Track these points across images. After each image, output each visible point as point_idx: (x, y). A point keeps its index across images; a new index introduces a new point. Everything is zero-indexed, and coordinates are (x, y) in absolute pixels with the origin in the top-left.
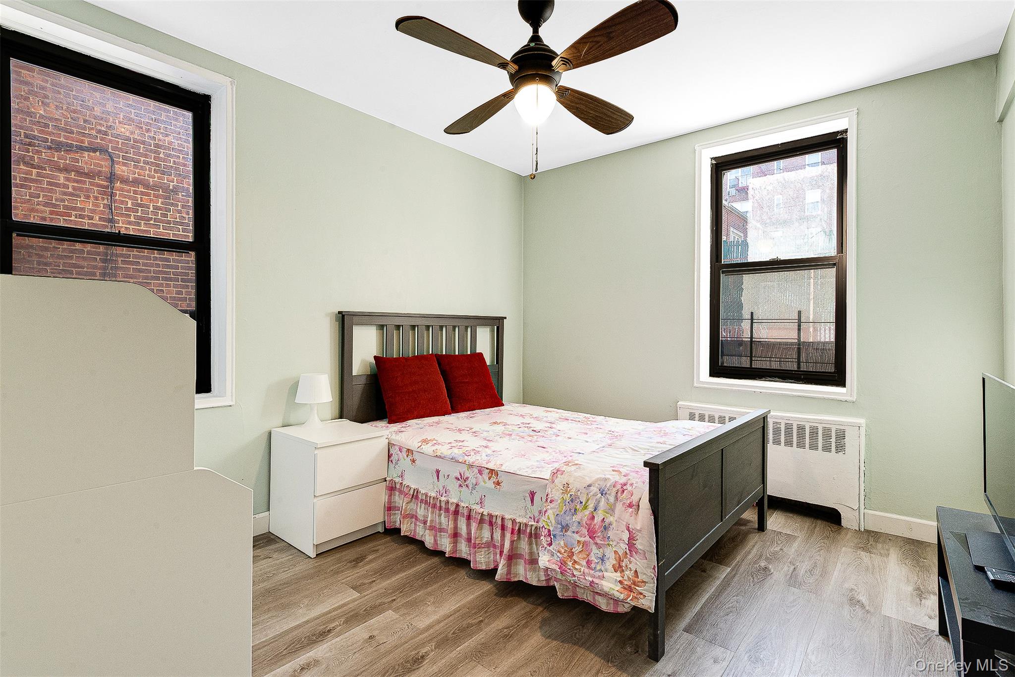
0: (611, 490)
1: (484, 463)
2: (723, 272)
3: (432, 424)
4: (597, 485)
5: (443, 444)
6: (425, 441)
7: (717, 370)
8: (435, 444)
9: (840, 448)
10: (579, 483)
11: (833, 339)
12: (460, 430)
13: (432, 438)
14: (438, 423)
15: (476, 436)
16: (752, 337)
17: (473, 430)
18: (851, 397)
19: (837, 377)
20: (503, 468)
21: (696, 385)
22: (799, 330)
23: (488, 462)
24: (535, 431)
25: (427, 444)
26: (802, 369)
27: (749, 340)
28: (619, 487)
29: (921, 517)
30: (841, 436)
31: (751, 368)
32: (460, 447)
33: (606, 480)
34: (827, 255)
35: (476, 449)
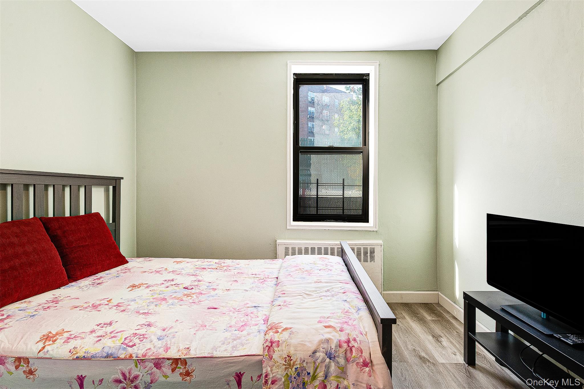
0: (339, 350)
1: (161, 351)
2: (301, 152)
3: (47, 306)
4: (322, 349)
5: (83, 335)
6: (48, 338)
7: (297, 217)
8: (69, 338)
9: (372, 258)
10: (302, 353)
11: (361, 196)
12: (95, 307)
13: (59, 329)
14: (56, 301)
15: (124, 310)
16: (317, 195)
17: (115, 302)
18: (376, 228)
19: (364, 218)
20: (193, 353)
21: (288, 228)
22: (343, 190)
23: (167, 349)
24: (187, 288)
25: (54, 341)
26: (344, 214)
27: (316, 196)
28: (345, 345)
29: (406, 290)
30: (372, 252)
31: (317, 214)
32: (113, 335)
33: (328, 341)
34: (357, 146)
35: (137, 332)
